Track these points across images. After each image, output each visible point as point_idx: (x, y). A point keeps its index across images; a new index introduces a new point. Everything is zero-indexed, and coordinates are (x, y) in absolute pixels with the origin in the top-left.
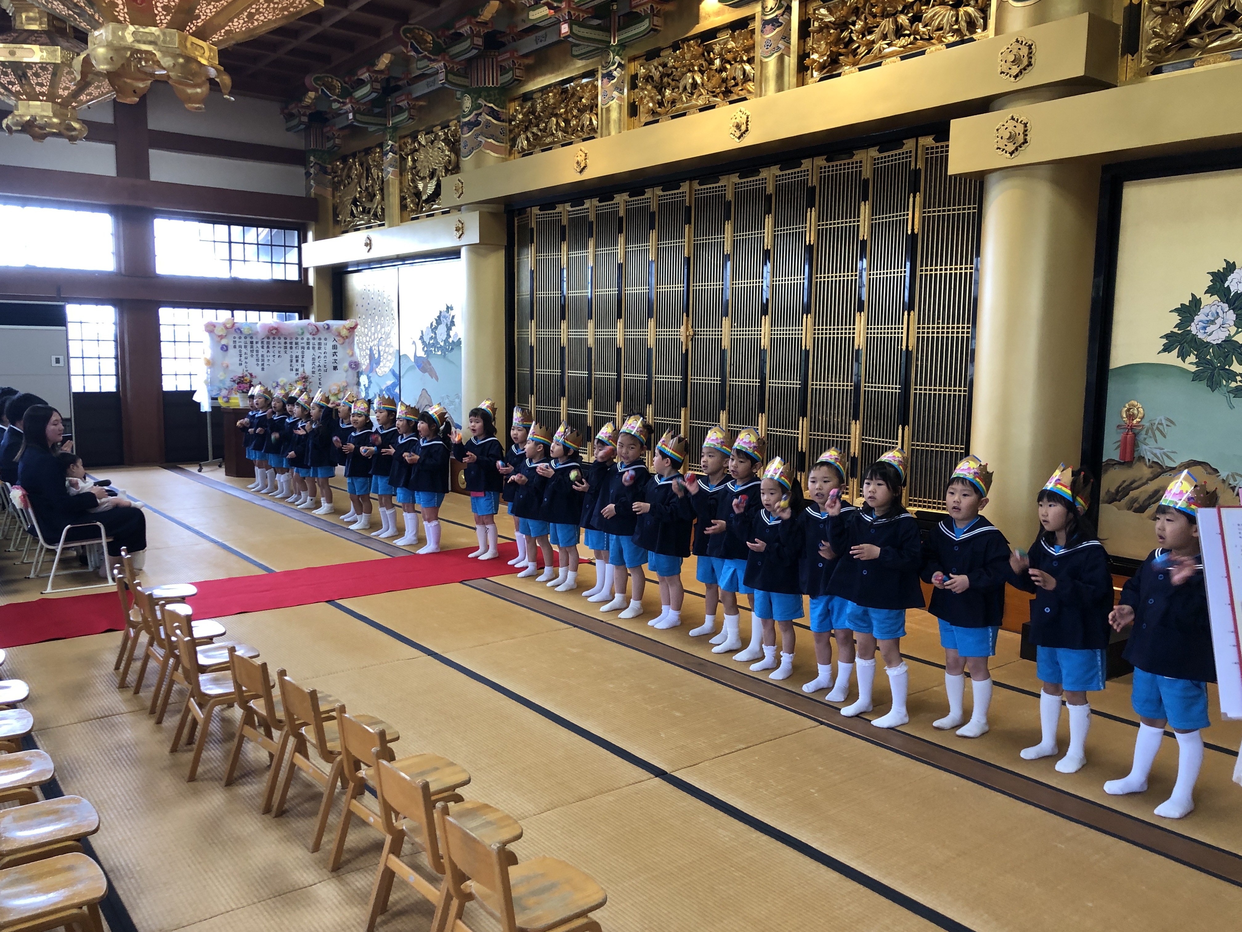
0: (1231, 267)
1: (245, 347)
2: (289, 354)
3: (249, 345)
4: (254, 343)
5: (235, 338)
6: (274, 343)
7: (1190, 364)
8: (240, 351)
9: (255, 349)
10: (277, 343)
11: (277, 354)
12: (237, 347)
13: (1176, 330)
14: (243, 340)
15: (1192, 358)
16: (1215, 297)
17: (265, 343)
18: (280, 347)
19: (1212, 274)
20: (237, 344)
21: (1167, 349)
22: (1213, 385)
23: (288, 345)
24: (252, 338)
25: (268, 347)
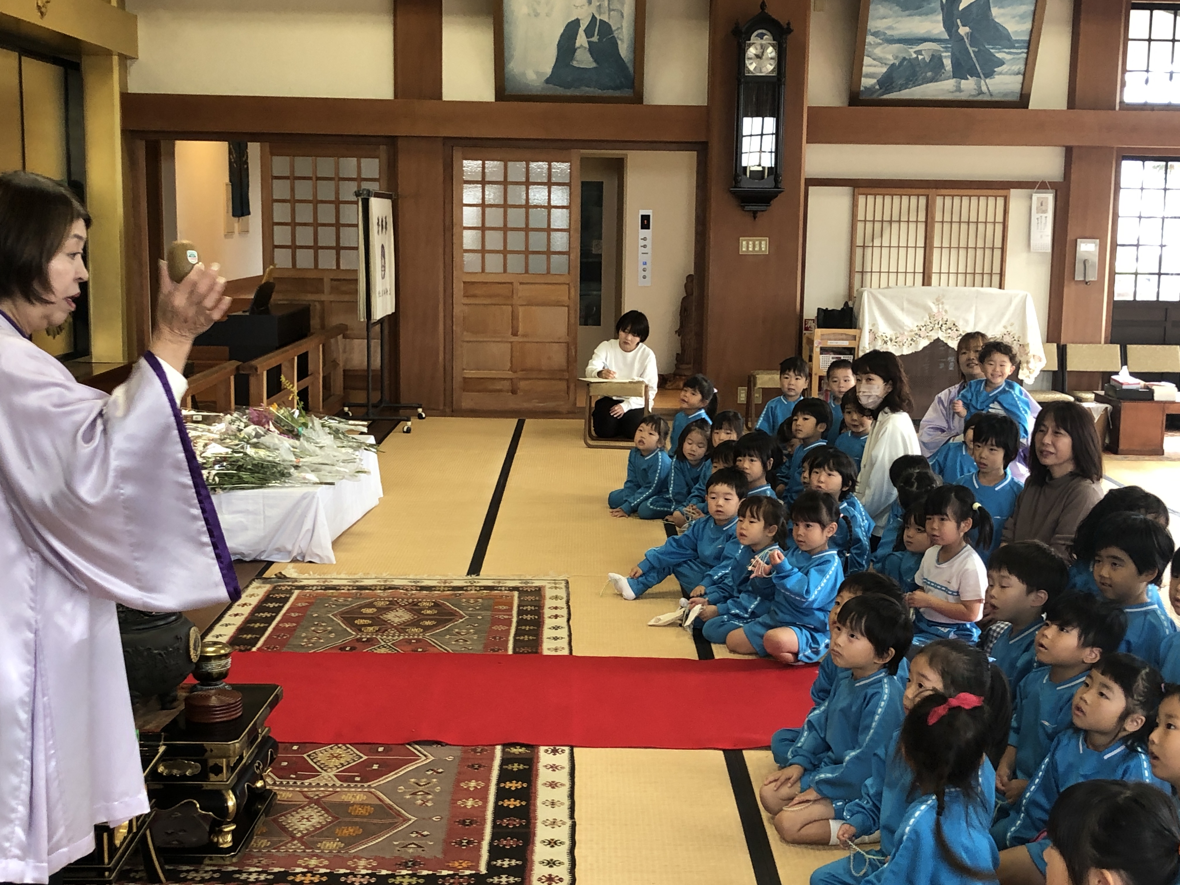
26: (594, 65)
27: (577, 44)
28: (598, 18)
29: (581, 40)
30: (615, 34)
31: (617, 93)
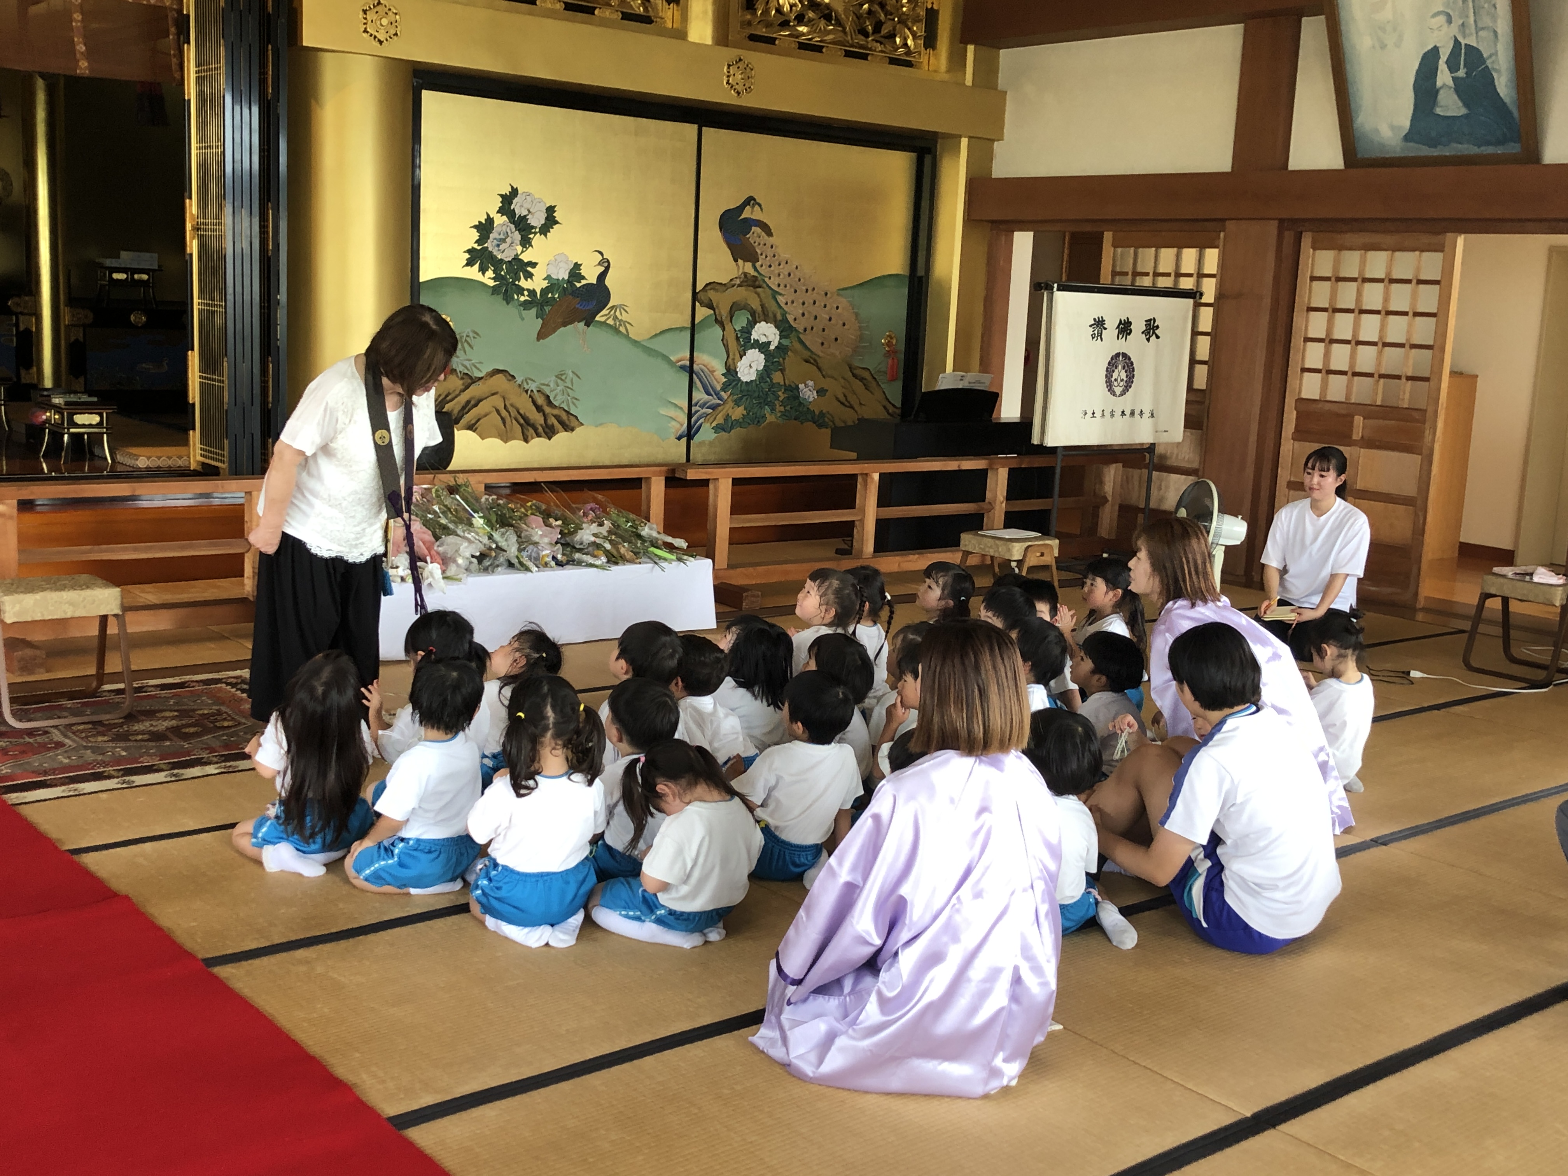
0: (514, 192)
7: (488, 278)
13: (476, 246)
15: (490, 273)
16: (505, 218)
19: (501, 196)
21: (470, 263)
22: (508, 299)
26: (1463, 111)
27: (1439, 83)
28: (1463, 42)
29: (1444, 77)
30: (1489, 63)
31: (1499, 150)
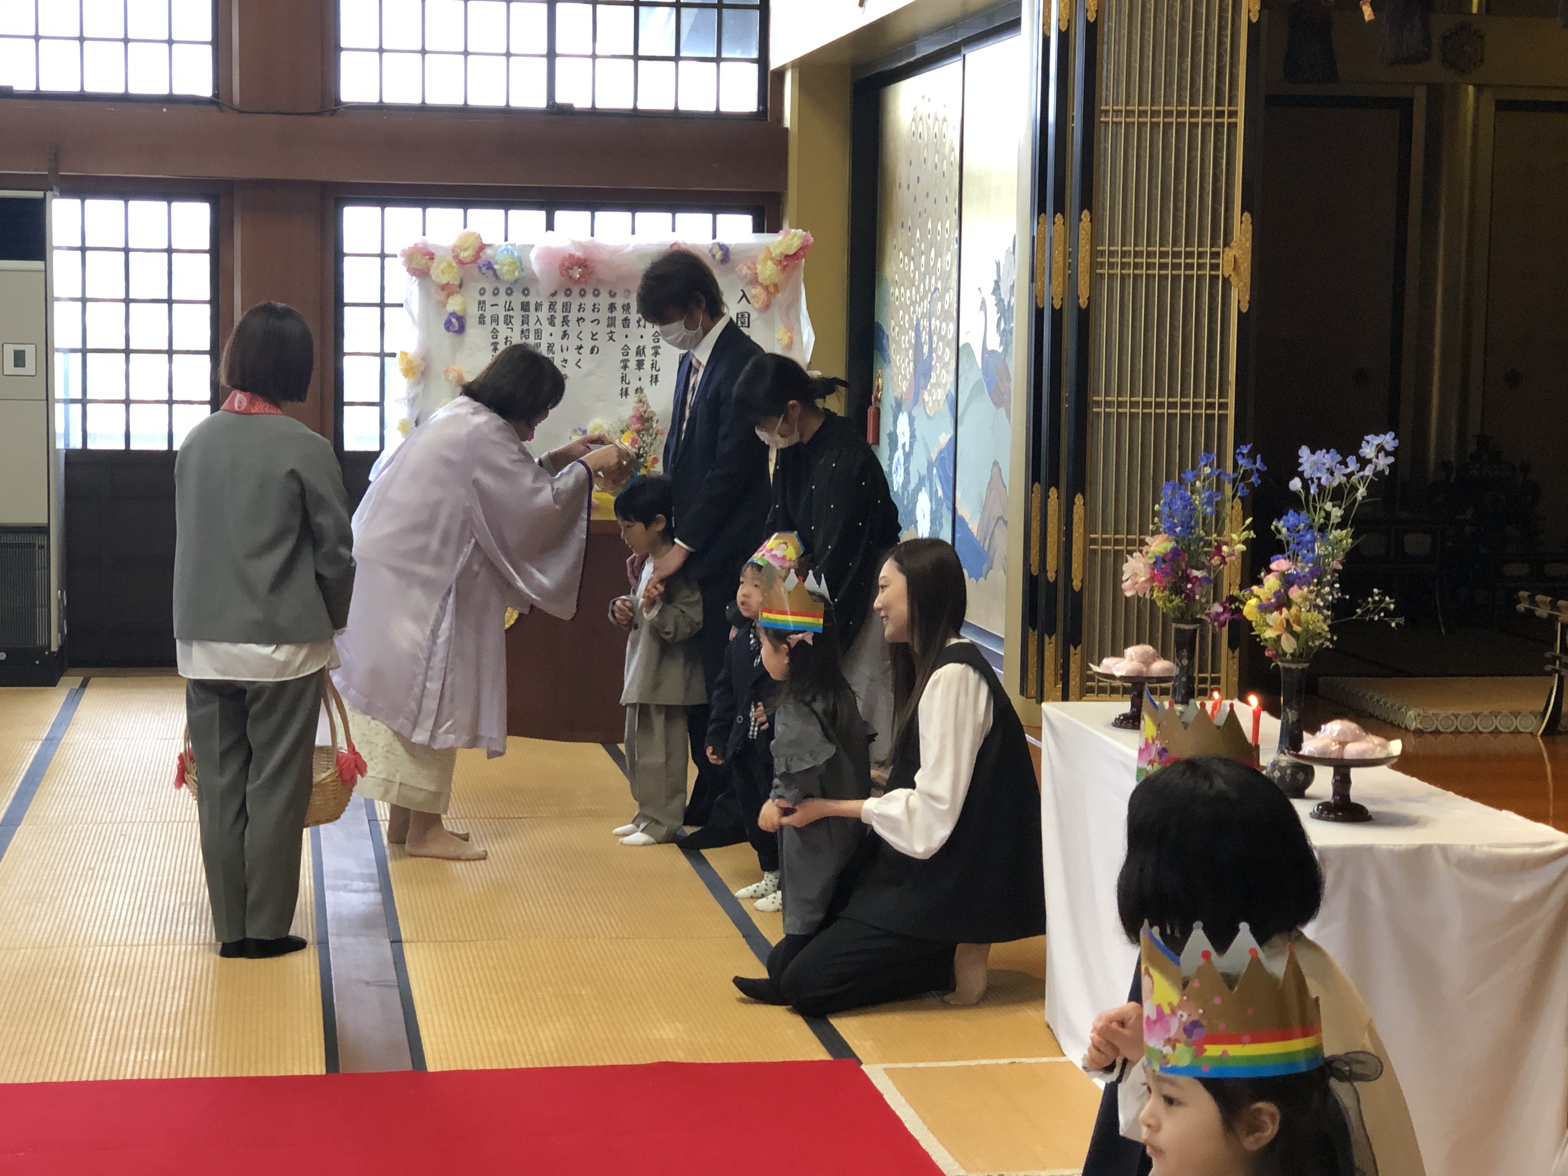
1: (508, 320)
2: (620, 341)
3: (517, 314)
4: (532, 307)
5: (482, 292)
6: (581, 308)
8: (495, 333)
9: (532, 327)
10: (589, 308)
11: (588, 344)
12: (488, 320)
14: (502, 298)
17: (559, 307)
18: (597, 321)
20: (489, 312)
23: (619, 315)
24: (526, 292)
25: (565, 321)
